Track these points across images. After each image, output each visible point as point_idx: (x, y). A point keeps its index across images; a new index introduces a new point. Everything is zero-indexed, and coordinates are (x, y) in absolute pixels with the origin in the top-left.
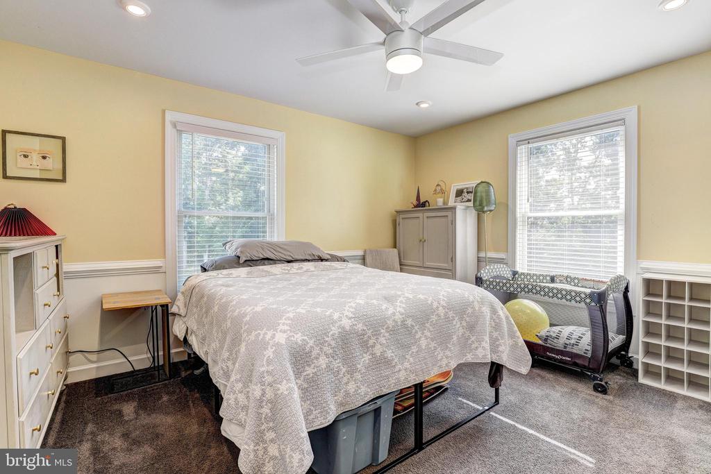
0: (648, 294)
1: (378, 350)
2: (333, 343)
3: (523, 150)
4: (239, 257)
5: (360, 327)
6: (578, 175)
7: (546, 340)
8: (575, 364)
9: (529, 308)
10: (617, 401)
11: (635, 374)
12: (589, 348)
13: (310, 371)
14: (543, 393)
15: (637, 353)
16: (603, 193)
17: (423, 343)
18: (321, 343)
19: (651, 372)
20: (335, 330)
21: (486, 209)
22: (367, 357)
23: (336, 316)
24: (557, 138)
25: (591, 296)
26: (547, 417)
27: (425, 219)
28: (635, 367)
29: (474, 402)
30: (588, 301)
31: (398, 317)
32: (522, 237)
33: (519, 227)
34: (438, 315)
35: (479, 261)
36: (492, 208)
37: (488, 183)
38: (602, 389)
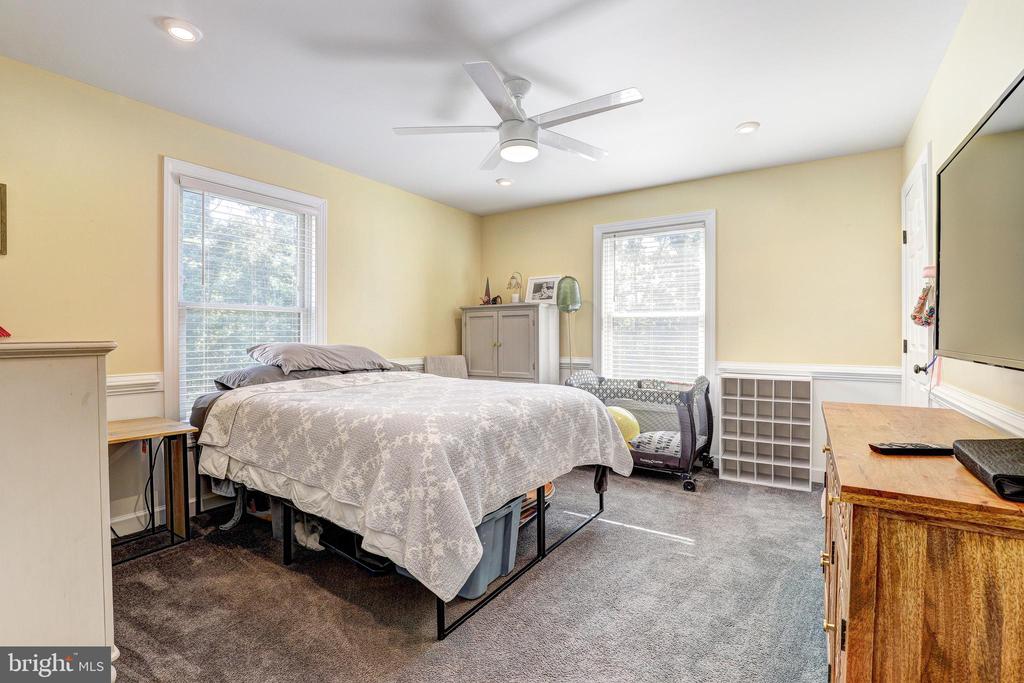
0: (725, 393)
1: (513, 451)
2: (478, 443)
3: (608, 243)
4: (279, 367)
5: (497, 428)
6: (642, 266)
7: (638, 447)
8: (667, 467)
9: (621, 415)
10: (704, 495)
11: (716, 472)
12: (679, 449)
13: (463, 471)
14: (641, 497)
15: (717, 454)
16: (668, 290)
17: (547, 444)
18: (469, 443)
19: (729, 470)
20: (477, 432)
21: (570, 307)
22: (504, 458)
23: (475, 418)
24: (644, 234)
25: (681, 395)
26: (649, 515)
27: (501, 318)
28: (715, 467)
29: (580, 512)
30: (678, 401)
31: (525, 418)
32: (608, 340)
33: (604, 329)
34: (557, 417)
35: (561, 368)
36: (577, 307)
37: (574, 279)
38: (690, 487)
